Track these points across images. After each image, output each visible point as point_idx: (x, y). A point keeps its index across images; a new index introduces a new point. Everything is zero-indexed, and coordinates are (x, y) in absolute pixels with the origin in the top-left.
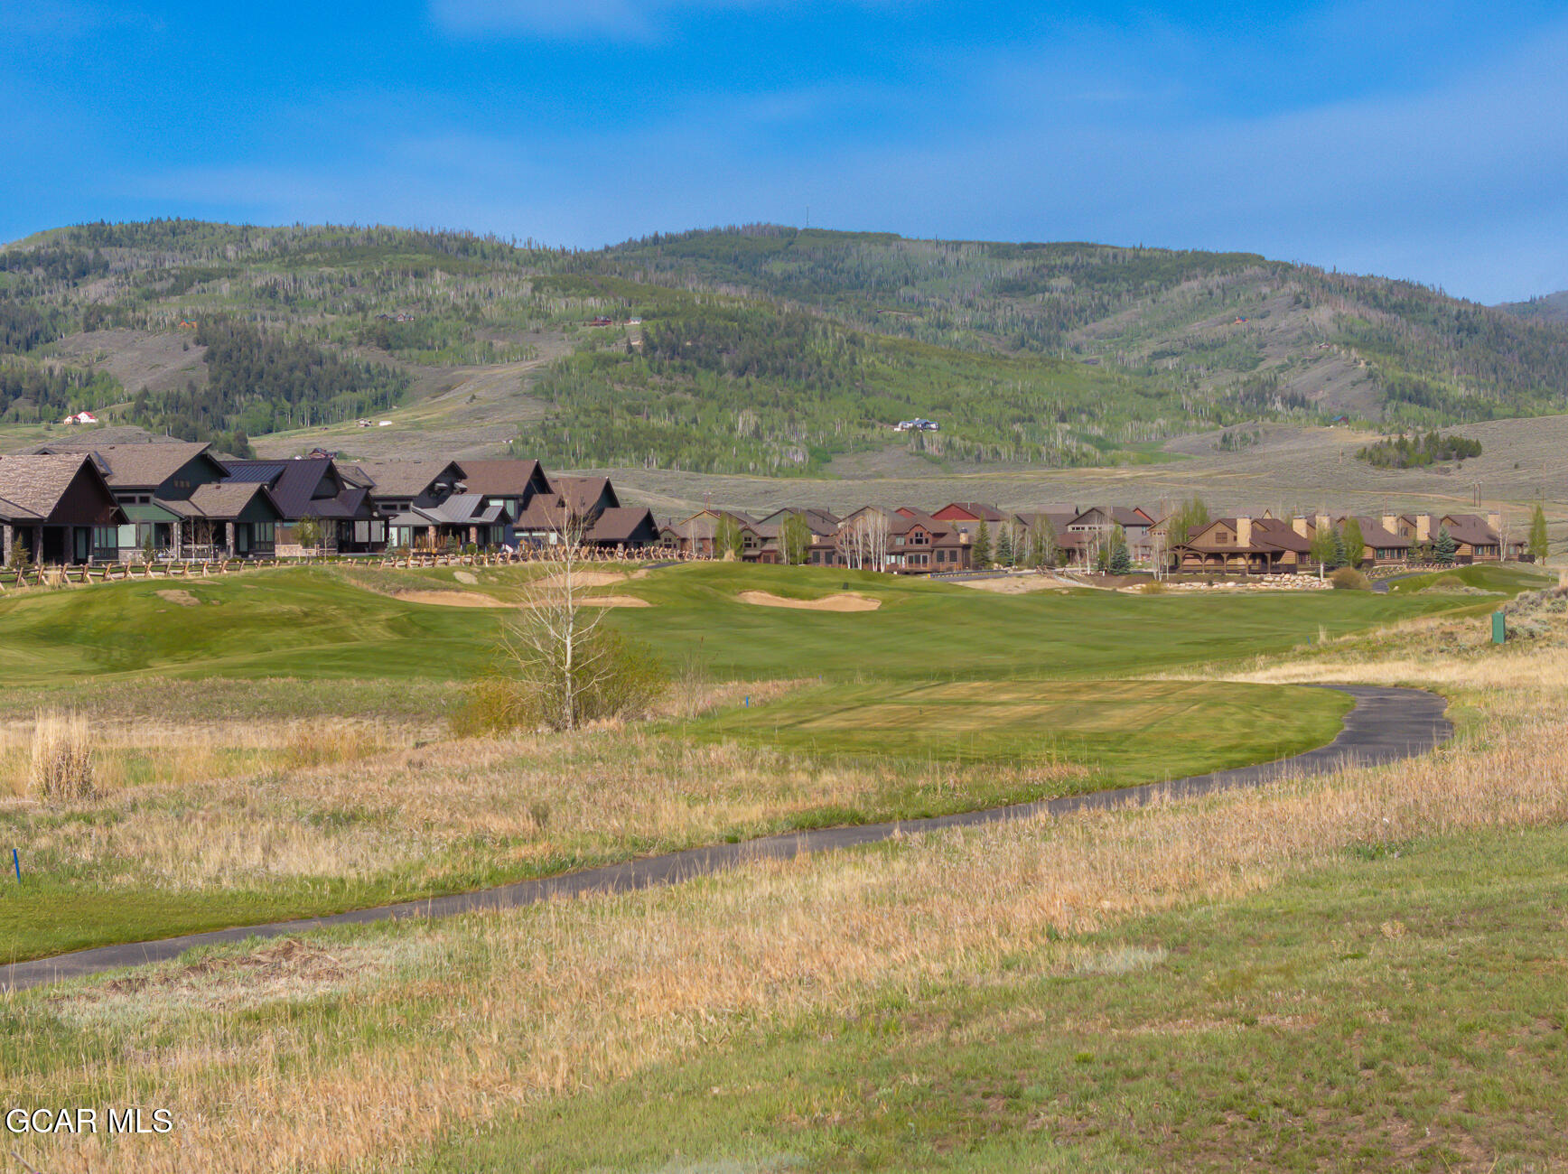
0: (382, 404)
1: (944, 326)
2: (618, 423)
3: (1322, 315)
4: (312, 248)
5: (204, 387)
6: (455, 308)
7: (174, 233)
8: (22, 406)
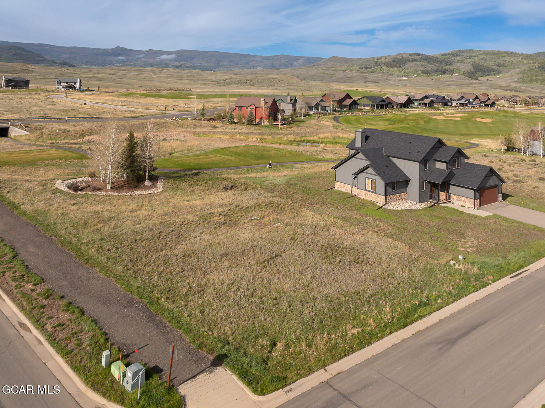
2: (533, 78)
4: (489, 53)
7: (470, 51)
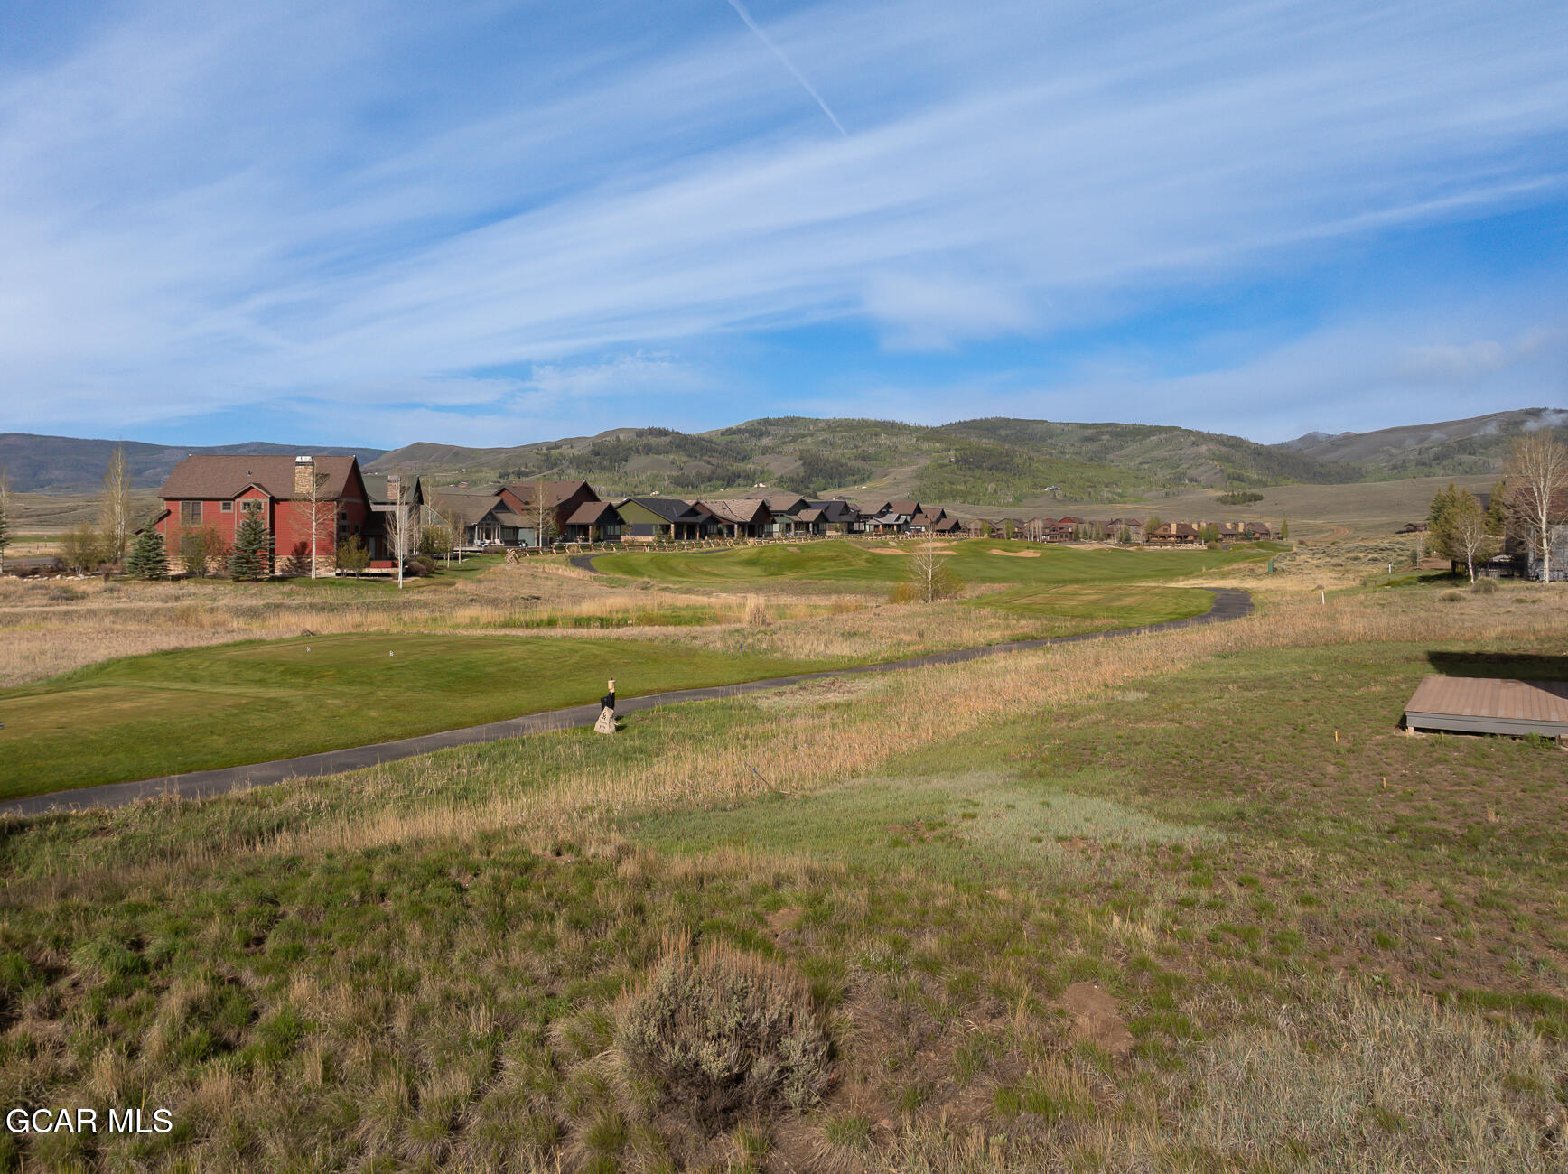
0: (863, 481)
1: (1063, 453)
3: (1203, 449)
4: (839, 426)
5: (802, 474)
6: (889, 447)
7: (792, 421)
8: (741, 481)
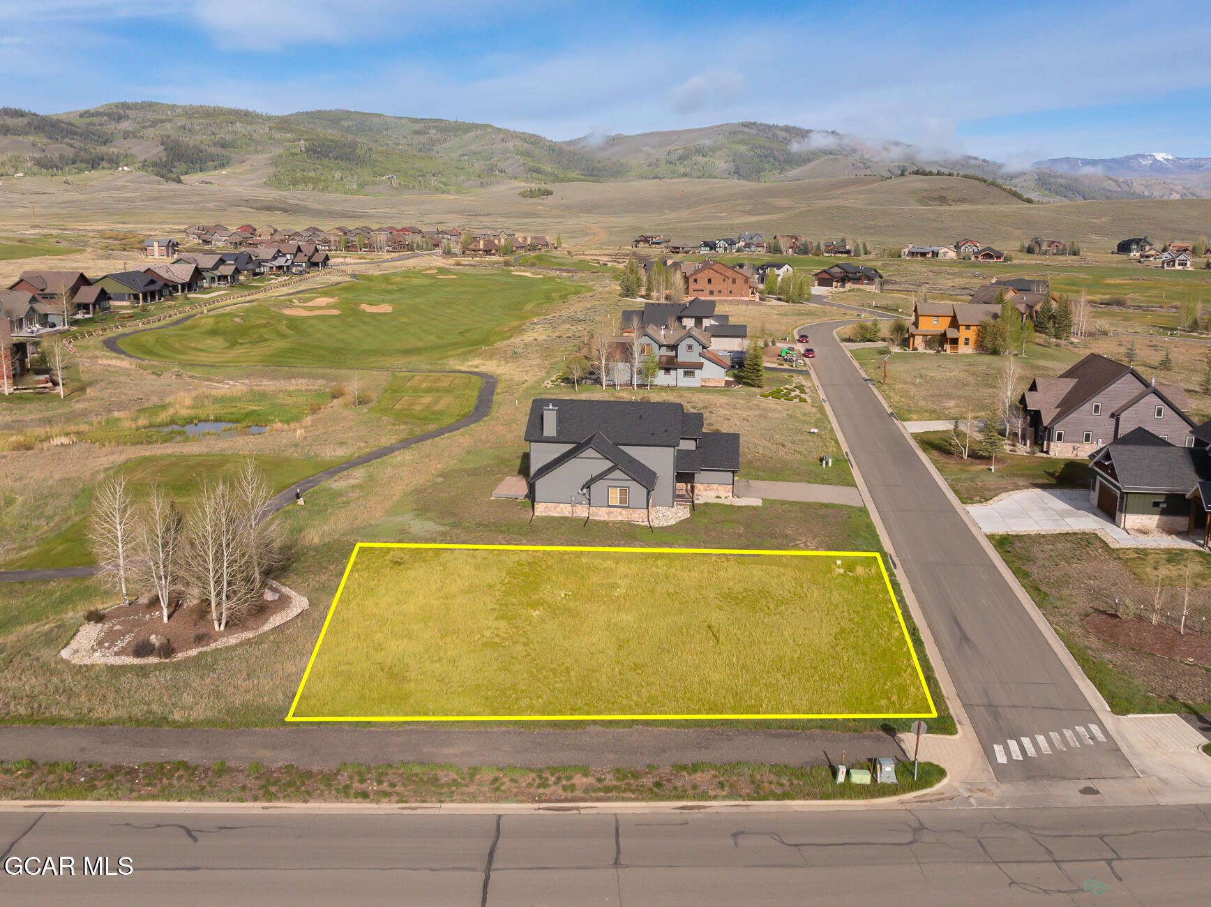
1: (397, 144)
2: (298, 174)
5: (164, 159)
6: (245, 135)
